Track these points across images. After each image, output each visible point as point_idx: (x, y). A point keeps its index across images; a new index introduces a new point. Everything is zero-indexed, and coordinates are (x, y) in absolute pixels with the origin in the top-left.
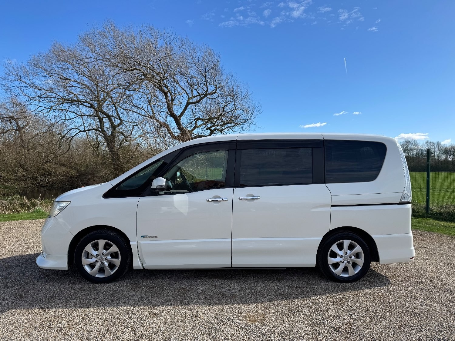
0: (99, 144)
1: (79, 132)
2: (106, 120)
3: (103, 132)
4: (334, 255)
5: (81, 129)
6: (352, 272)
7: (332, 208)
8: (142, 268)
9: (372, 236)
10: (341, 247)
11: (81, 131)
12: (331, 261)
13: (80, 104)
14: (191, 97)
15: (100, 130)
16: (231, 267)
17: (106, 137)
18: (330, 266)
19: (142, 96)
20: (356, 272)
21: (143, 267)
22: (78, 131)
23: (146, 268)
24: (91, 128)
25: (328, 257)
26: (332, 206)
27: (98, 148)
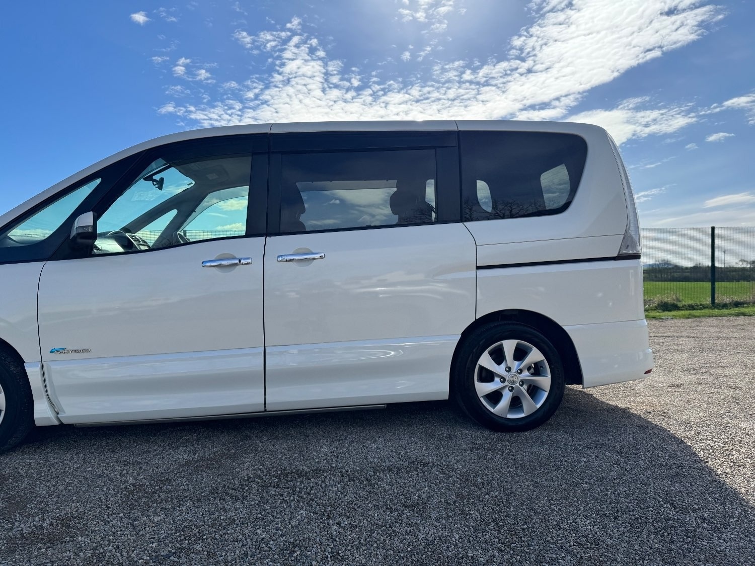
4: (487, 376)
6: (530, 406)
7: (479, 272)
8: (56, 423)
9: (564, 327)
10: (499, 357)
12: (483, 389)
16: (265, 411)
18: (482, 400)
20: (538, 406)
21: (58, 419)
23: (65, 422)
25: (476, 382)
26: (478, 268)
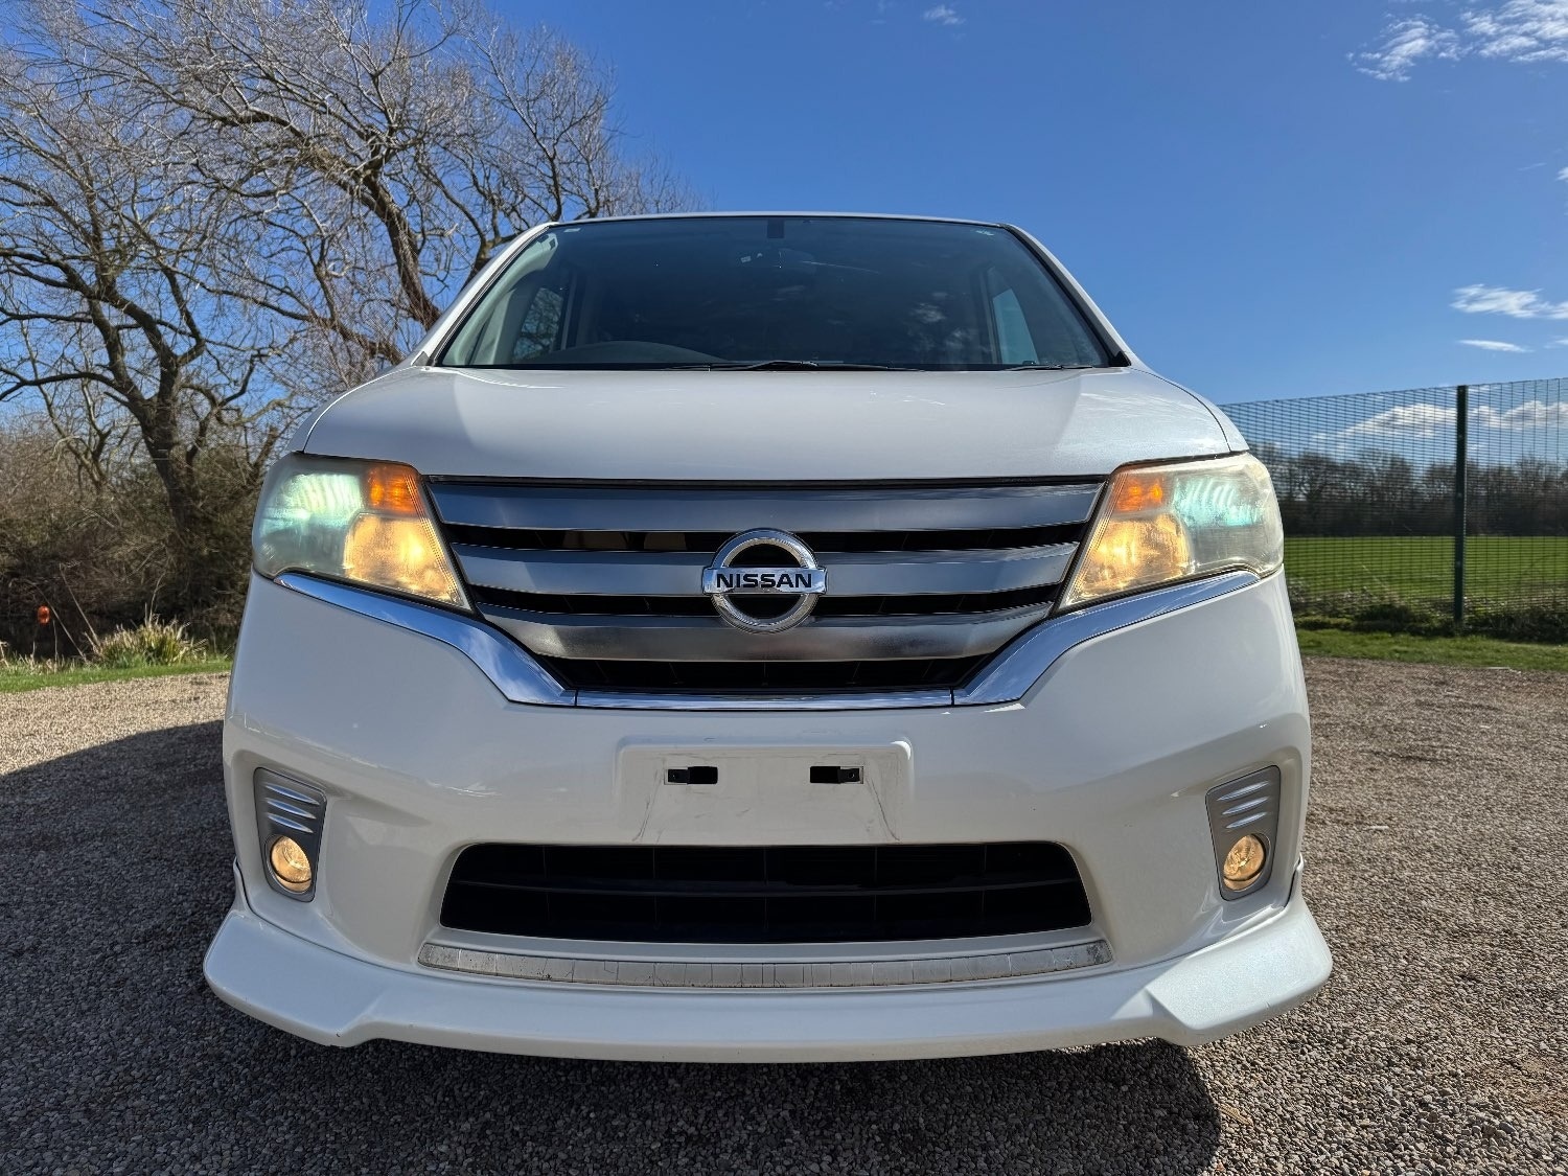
0: (103, 436)
1: (19, 386)
2: (136, 338)
3: (123, 384)
5: (22, 375)
11: (23, 383)
13: (16, 273)
14: (494, 241)
15: (110, 375)
17: (135, 403)
19: (287, 243)
22: (13, 381)
24: (65, 369)
27: (98, 456)
